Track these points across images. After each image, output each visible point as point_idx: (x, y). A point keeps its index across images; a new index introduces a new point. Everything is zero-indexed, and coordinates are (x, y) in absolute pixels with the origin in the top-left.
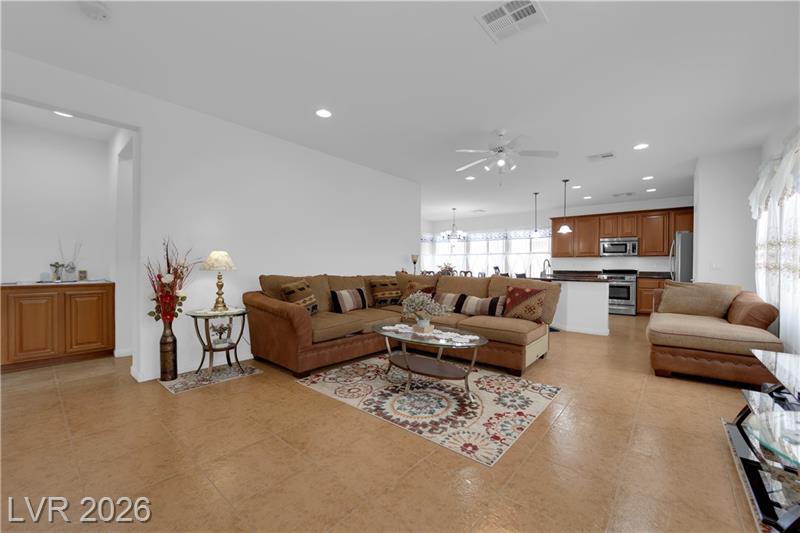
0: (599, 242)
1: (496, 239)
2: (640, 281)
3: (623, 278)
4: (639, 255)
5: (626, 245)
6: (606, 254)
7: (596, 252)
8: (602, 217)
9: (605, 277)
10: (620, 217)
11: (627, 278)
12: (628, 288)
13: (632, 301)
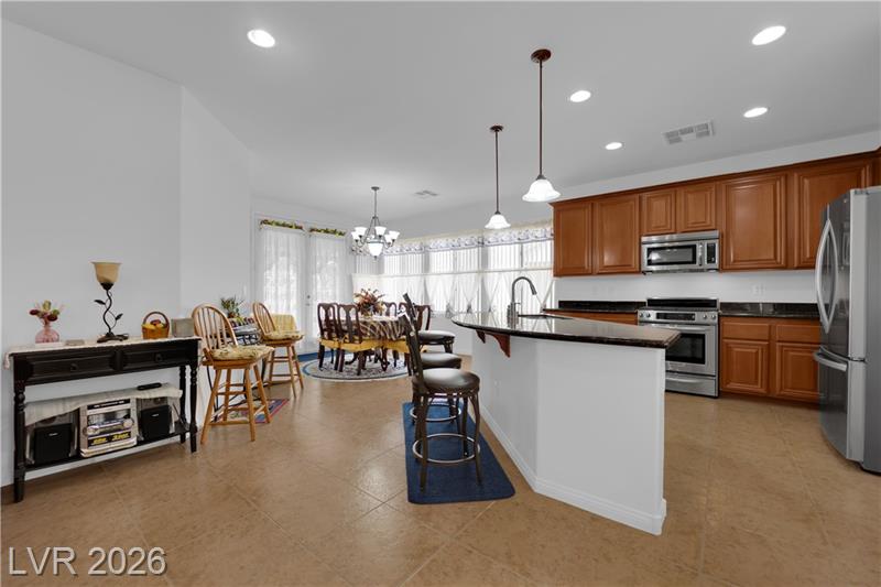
0: (641, 243)
1: (468, 247)
2: (727, 323)
3: (690, 317)
4: (721, 269)
5: (694, 247)
6: (654, 268)
7: (634, 264)
8: (645, 196)
9: (652, 314)
10: (681, 192)
11: (699, 316)
12: (702, 337)
13: (710, 366)
